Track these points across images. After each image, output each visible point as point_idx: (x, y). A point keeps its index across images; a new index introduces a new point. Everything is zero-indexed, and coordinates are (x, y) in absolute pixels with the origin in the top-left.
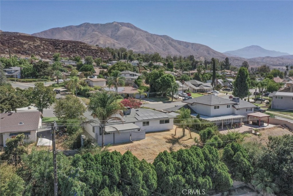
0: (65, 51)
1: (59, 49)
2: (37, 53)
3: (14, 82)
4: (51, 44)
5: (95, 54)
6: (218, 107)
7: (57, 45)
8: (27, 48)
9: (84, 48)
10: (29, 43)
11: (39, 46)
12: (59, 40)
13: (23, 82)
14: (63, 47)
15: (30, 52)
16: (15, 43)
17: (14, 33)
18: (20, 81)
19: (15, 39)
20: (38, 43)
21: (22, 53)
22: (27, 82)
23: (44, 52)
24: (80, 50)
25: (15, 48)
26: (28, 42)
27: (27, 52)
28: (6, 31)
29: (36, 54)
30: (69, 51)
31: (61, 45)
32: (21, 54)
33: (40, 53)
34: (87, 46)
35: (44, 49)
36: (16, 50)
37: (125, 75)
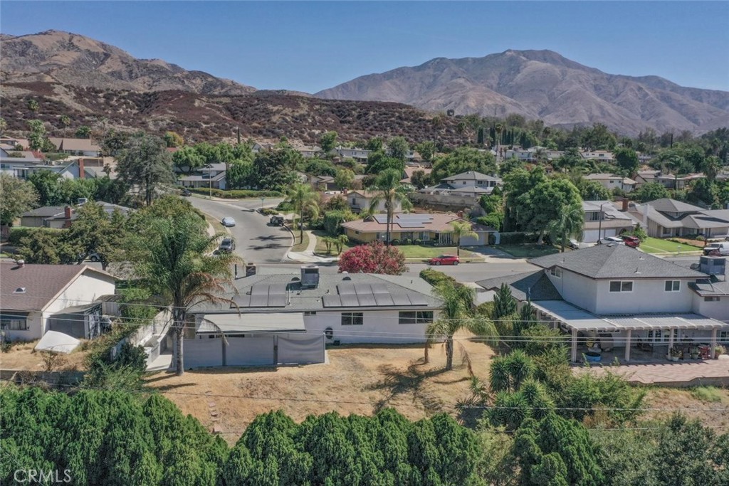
0: (361, 128)
1: (349, 122)
2: (296, 133)
3: (208, 197)
4: (333, 113)
5: (431, 131)
6: (628, 286)
7: (346, 114)
8: (278, 123)
9: (406, 119)
10: (284, 112)
11: (303, 118)
12: (351, 101)
13: (227, 197)
14: (359, 117)
15: (282, 131)
16: (257, 111)
17: (278, 91)
18: (220, 196)
19: (258, 105)
20: (304, 109)
21: (265, 133)
22: (234, 197)
23: (313, 131)
24: (397, 123)
25: (255, 124)
26: (281, 108)
27: (277, 130)
28: (263, 89)
29: (295, 136)
30: (370, 128)
31: (353, 112)
32: (265, 135)
33: (303, 132)
34: (414, 112)
35: (313, 125)
36: (256, 128)
37: (465, 183)
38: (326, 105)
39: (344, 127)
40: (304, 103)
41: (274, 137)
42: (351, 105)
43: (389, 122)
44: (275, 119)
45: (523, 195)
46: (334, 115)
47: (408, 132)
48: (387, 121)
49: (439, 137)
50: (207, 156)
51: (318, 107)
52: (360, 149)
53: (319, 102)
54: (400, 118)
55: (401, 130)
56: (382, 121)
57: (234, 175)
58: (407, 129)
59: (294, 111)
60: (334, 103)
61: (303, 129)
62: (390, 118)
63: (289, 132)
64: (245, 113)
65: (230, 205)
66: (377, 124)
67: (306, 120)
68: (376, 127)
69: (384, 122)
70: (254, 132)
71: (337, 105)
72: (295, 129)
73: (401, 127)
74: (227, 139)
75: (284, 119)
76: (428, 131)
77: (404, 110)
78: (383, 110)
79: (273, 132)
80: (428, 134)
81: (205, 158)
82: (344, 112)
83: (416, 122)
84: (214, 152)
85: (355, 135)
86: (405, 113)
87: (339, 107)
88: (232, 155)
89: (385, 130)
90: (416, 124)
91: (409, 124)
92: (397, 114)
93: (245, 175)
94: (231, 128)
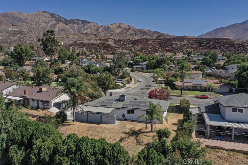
0: (207, 48)
1: (202, 46)
3: (139, 72)
14: (206, 44)
20: (185, 42)
23: (187, 50)
25: (167, 48)
26: (177, 42)
29: (180, 52)
30: (210, 48)
31: (204, 42)
38: (194, 40)
39: (200, 48)
40: (186, 40)
41: (173, 52)
42: (204, 40)
43: (219, 45)
44: (174, 46)
45: (243, 73)
46: (197, 44)
47: (227, 49)
48: (218, 45)
49: (240, 50)
50: (143, 59)
51: (191, 41)
52: (201, 56)
53: (192, 39)
54: (223, 43)
55: (224, 48)
56: (216, 45)
57: (149, 65)
58: (226, 47)
59: (181, 43)
60: (197, 40)
61: (184, 49)
62: (219, 44)
63: (178, 50)
64: (165, 45)
65: (145, 75)
66: (213, 46)
67: (185, 46)
68: (213, 47)
69: (216, 46)
70: (166, 51)
71: (198, 40)
72: (180, 49)
73: (223, 47)
74: (157, 53)
75: (177, 46)
76: (236, 48)
77: (225, 40)
78: (217, 41)
79: (173, 51)
80: (235, 49)
81: (143, 60)
82: (201, 43)
83: (231, 45)
84: (145, 58)
85: (204, 51)
86: (226, 41)
87: (199, 41)
88: (152, 59)
89: (217, 48)
90: (230, 46)
91: (227, 46)
92: (222, 42)
93: (152, 65)
94: (158, 50)
